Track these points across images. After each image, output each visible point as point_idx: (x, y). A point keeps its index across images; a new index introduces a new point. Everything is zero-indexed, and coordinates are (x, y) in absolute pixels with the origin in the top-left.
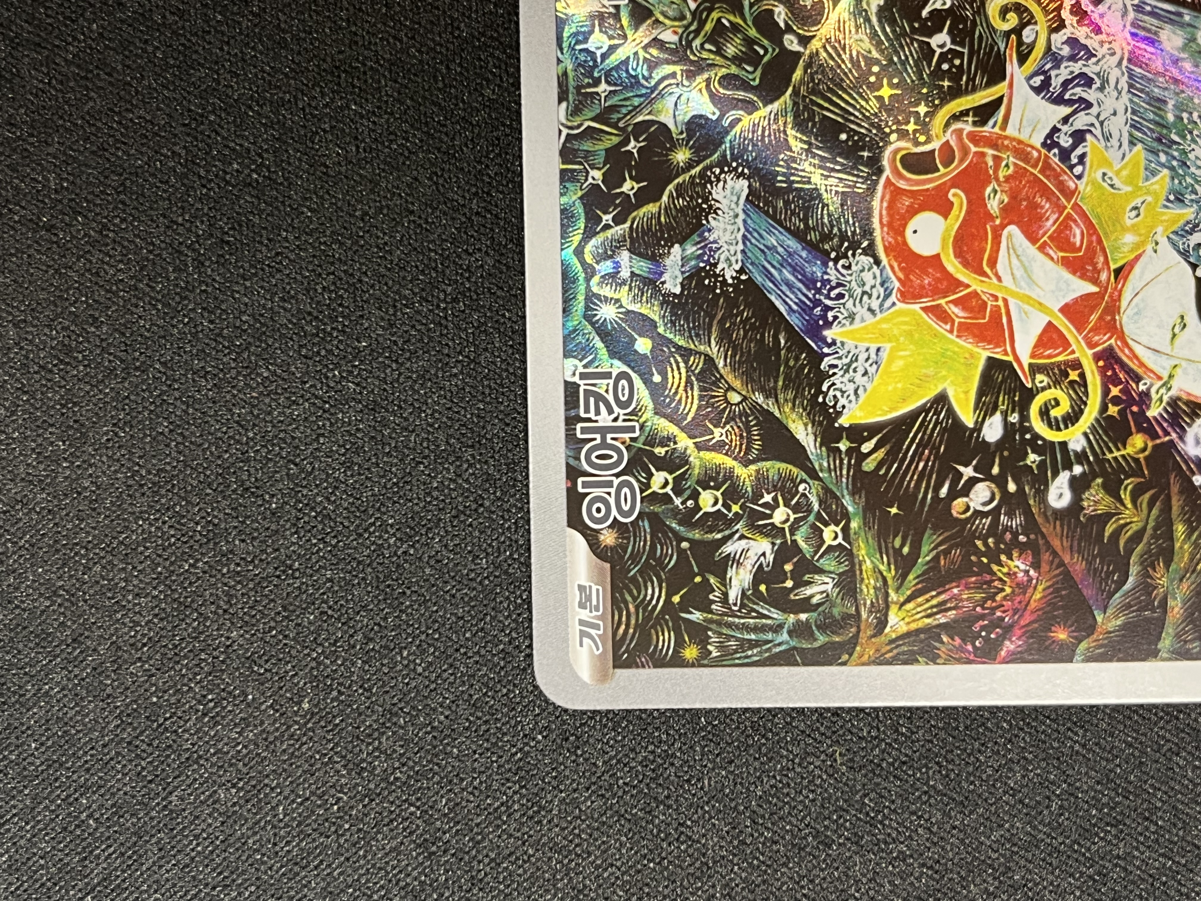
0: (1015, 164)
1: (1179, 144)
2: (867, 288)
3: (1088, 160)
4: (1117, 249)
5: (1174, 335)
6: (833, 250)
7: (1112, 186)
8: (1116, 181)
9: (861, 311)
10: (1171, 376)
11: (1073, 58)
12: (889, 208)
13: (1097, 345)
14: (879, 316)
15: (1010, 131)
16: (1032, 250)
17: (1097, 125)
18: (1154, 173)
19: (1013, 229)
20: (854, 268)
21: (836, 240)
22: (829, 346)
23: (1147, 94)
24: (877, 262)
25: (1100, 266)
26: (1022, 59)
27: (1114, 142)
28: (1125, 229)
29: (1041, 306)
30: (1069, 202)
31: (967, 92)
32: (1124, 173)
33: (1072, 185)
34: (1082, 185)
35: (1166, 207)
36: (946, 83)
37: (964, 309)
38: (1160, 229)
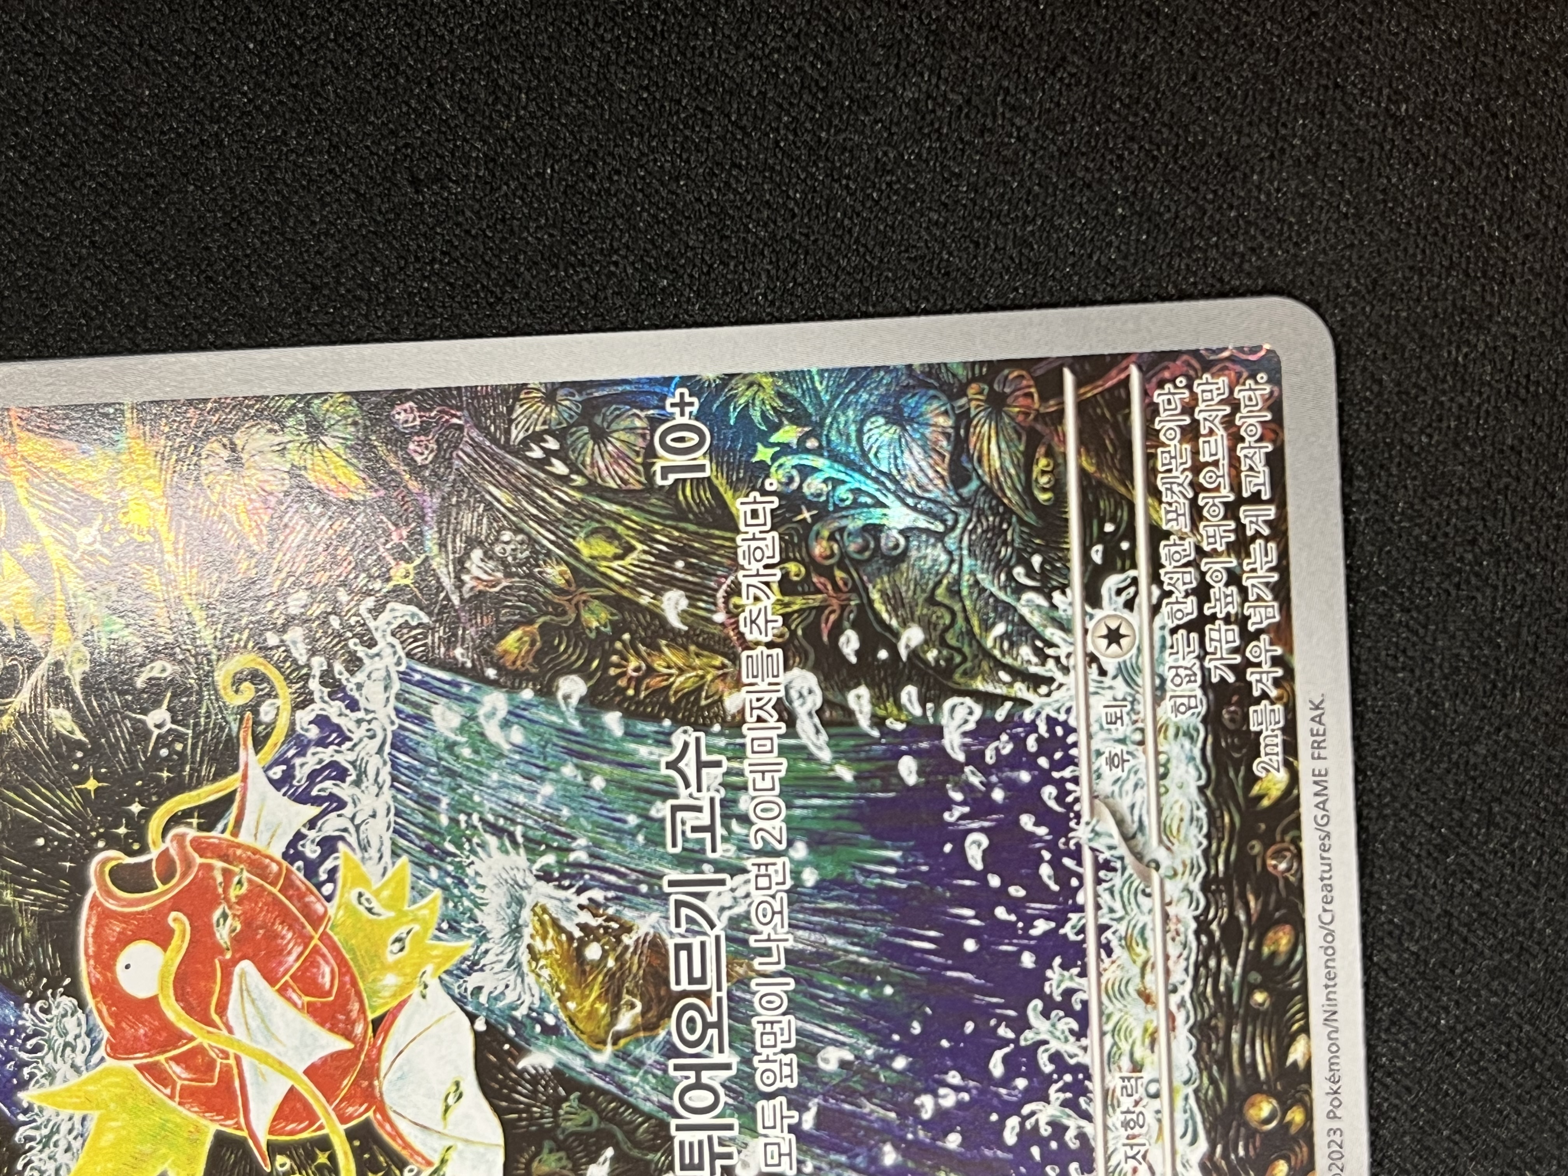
0: (250, 881)
1: (454, 855)
2: (70, 1038)
3: (340, 875)
4: (374, 993)
5: (447, 1108)
6: (29, 988)
7: (370, 910)
8: (375, 905)
9: (62, 1068)
10: (443, 1161)
11: (322, 742)
12: (96, 935)
13: (351, 1118)
14: (85, 1075)
15: (244, 838)
16: (269, 993)
17: (352, 829)
18: (422, 894)
19: (246, 966)
20: (55, 1012)
21: (32, 975)
22: (25, 1112)
23: (415, 789)
24: (82, 1005)
25: (354, 1014)
26: (259, 743)
27: (373, 852)
28: (386, 968)
29: (282, 1068)
30: (316, 930)
31: (190, 788)
32: (385, 893)
33: (319, 908)
34: (332, 908)
35: (438, 938)
36: (165, 774)
37: (187, 1068)
38: (429, 968)
